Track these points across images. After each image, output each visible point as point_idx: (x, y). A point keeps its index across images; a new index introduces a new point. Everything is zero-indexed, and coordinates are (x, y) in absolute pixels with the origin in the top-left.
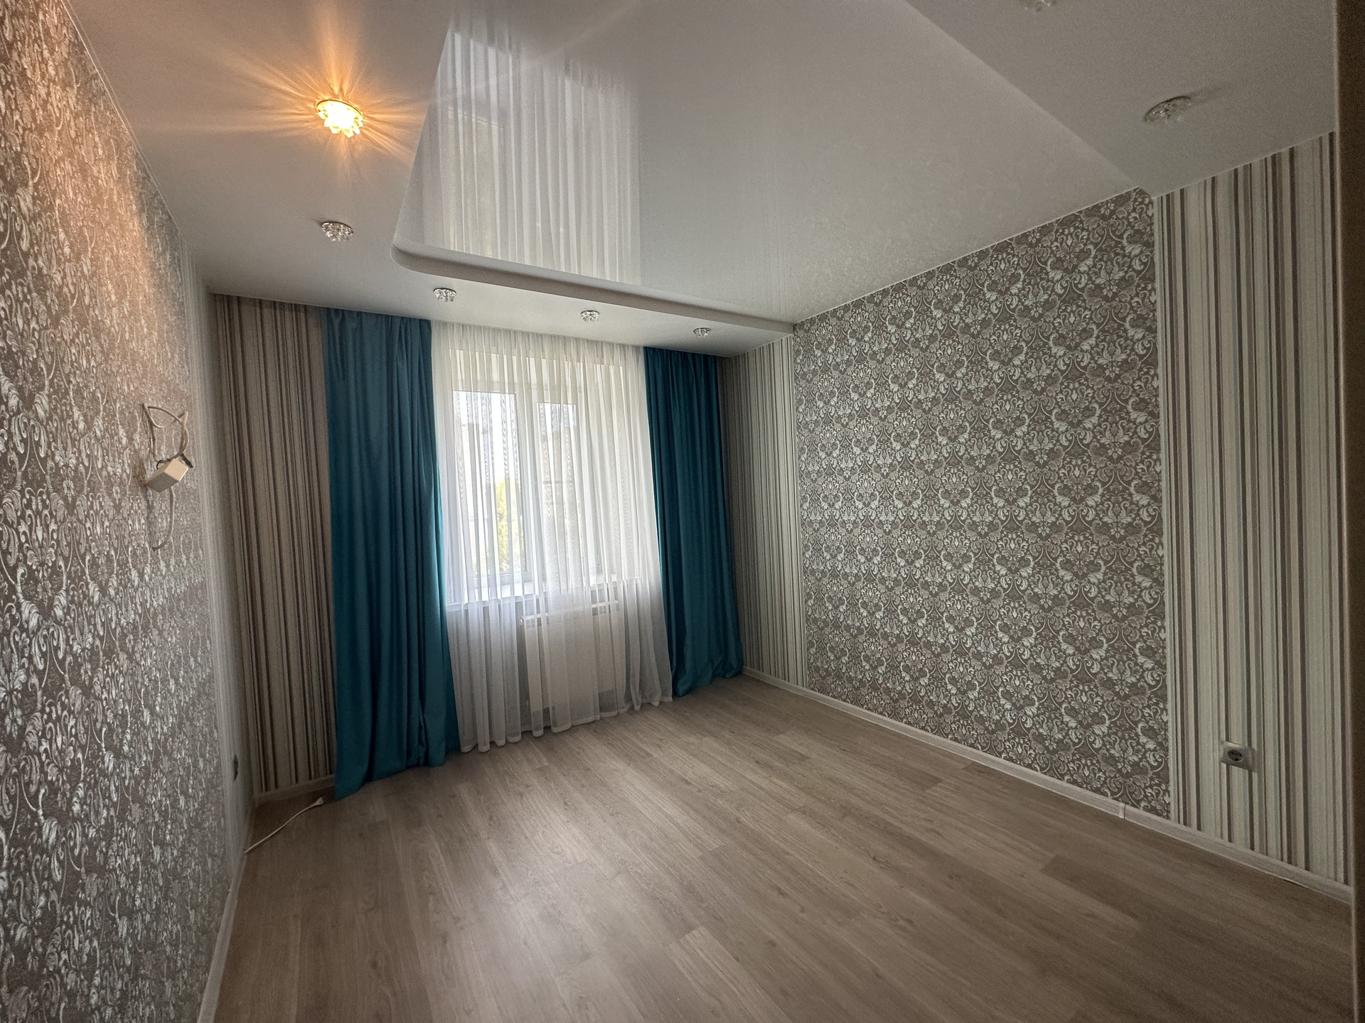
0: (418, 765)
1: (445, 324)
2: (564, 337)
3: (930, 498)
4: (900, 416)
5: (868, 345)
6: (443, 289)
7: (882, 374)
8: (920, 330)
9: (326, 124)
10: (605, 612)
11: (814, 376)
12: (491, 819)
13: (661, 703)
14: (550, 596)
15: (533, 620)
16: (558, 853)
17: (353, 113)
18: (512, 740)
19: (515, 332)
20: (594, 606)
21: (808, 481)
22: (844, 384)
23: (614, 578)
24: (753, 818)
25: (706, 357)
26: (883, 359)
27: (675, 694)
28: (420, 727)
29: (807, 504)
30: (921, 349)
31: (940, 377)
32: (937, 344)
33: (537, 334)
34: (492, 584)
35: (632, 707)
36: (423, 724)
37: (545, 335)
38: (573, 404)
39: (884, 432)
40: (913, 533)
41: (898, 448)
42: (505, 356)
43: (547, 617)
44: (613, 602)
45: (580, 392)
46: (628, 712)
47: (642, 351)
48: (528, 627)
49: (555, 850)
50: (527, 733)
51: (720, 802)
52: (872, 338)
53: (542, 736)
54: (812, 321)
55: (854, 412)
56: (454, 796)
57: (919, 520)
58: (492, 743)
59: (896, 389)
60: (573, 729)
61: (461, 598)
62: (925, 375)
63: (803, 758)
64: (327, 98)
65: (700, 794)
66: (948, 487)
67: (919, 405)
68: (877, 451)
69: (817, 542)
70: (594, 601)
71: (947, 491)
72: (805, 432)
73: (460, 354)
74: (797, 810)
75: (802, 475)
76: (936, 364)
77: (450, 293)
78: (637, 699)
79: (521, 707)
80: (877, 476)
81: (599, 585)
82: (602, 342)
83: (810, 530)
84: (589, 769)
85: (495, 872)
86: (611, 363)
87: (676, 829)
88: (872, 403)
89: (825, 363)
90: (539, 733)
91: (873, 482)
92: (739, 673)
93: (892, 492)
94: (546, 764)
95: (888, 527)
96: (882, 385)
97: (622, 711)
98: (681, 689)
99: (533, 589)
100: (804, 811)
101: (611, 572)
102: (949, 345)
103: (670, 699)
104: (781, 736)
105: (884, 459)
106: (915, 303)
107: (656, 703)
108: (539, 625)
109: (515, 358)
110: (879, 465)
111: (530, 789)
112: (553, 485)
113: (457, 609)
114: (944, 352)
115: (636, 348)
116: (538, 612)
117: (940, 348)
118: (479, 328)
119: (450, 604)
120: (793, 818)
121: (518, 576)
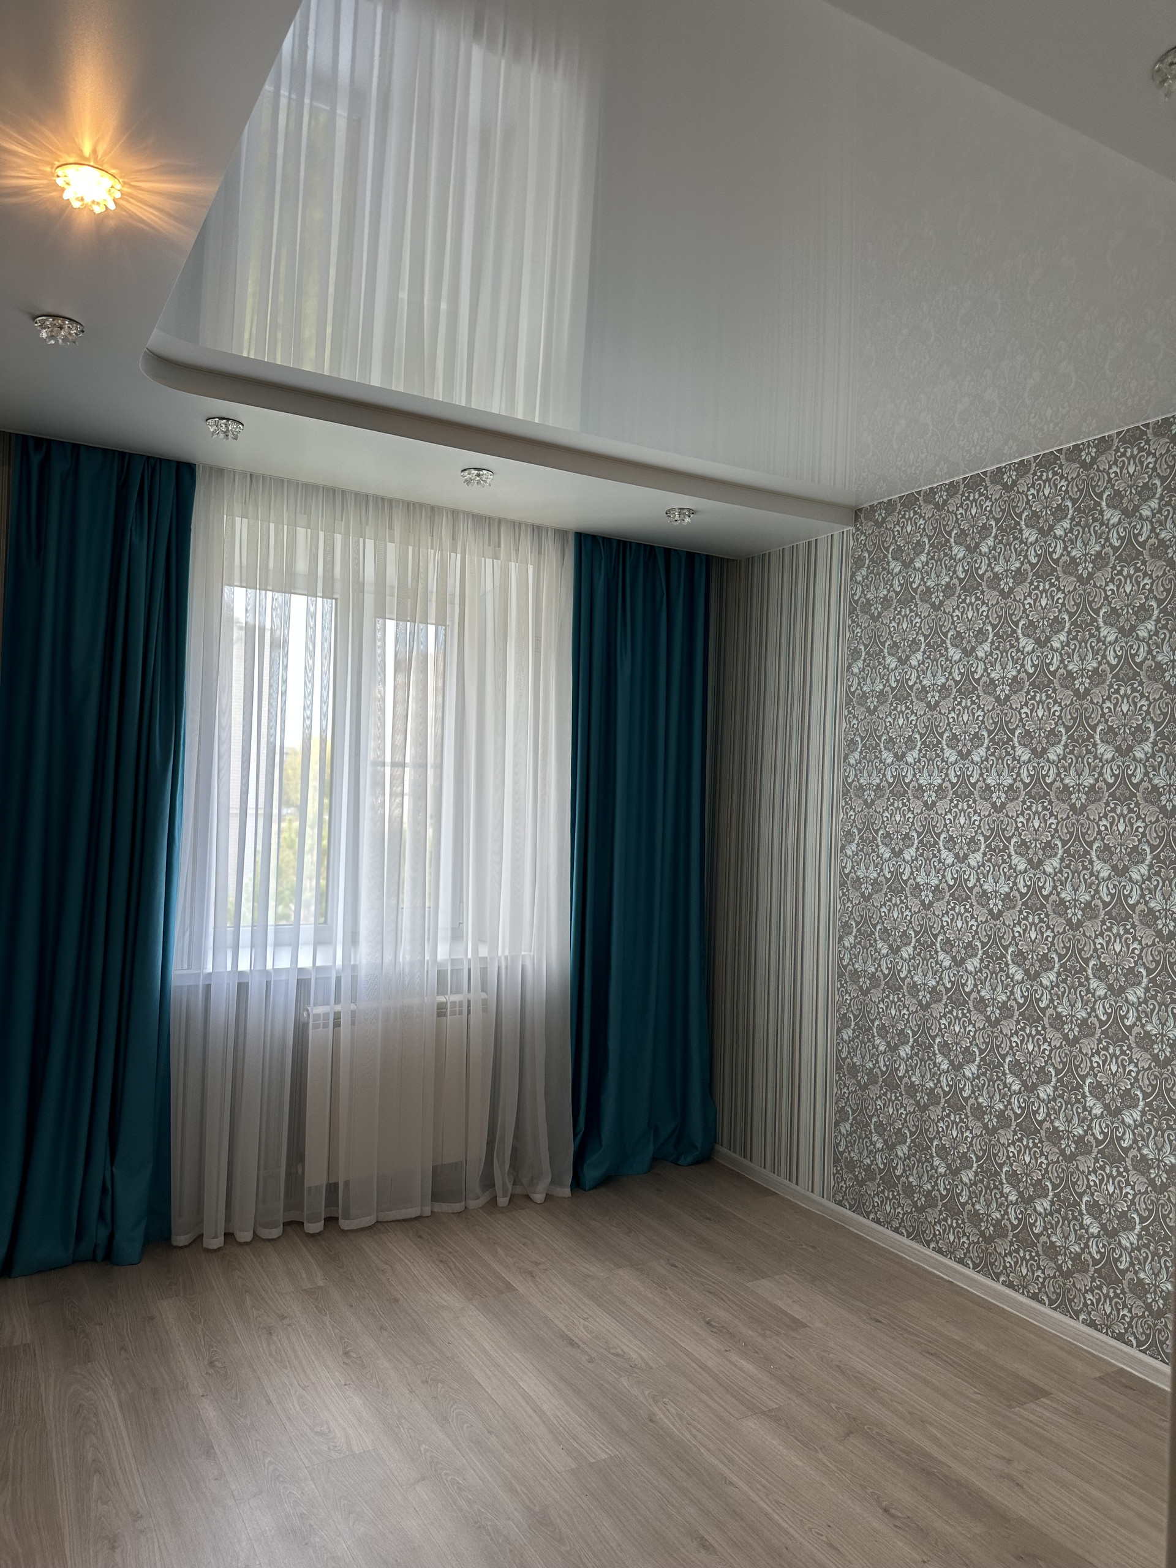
0: (94, 1259)
1: (219, 472)
2: (432, 508)
3: (1076, 858)
4: (1033, 698)
5: (985, 561)
6: (221, 418)
7: (1006, 618)
8: (1079, 543)
9: (65, 196)
10: (461, 1013)
11: (885, 609)
12: (211, 1363)
13: (548, 1197)
14: (363, 973)
15: (326, 1015)
16: (321, 1434)
17: (106, 181)
18: (265, 1233)
19: (343, 492)
20: (442, 999)
21: (857, 804)
22: (937, 630)
23: (484, 951)
24: (681, 1418)
25: (691, 556)
26: (1011, 590)
27: (577, 1183)
28: (104, 1190)
29: (854, 847)
30: (1080, 578)
31: (1109, 634)
32: (1107, 572)
33: (383, 499)
34: (259, 945)
35: (494, 1199)
36: (109, 1185)
37: (398, 501)
38: (437, 625)
39: (1002, 725)
40: (1041, 920)
41: (1025, 758)
42: (321, 534)
43: (353, 1012)
44: (476, 996)
45: (453, 603)
46: (483, 1208)
47: (571, 540)
48: (316, 1027)
49: (317, 1429)
50: (294, 1225)
51: (624, 1381)
52: (994, 549)
53: (319, 1234)
54: (890, 506)
55: (951, 682)
56: (152, 1318)
57: (1054, 897)
58: (229, 1236)
59: (1029, 648)
60: (378, 1227)
61: (201, 963)
62: (1084, 628)
63: (797, 1325)
64: (72, 160)
65: (590, 1365)
66: (1110, 841)
67: (1068, 682)
68: (987, 760)
69: (866, 919)
70: (441, 990)
71: (1107, 847)
72: (860, 712)
73: (241, 525)
74: (763, 1413)
75: (848, 790)
76: (1104, 610)
77: (232, 426)
78: (504, 1185)
79: (288, 1174)
80: (984, 807)
81: (453, 961)
82: (500, 521)
83: (854, 895)
84: (396, 1301)
85: (209, 1451)
86: (513, 557)
87: (537, 1419)
88: (986, 670)
89: (906, 586)
90: (316, 1227)
91: (976, 817)
92: (706, 1158)
93: (1009, 839)
94: (321, 1283)
95: (996, 905)
96: (1005, 637)
97: (473, 1204)
98: (591, 1174)
99: (333, 958)
100: (775, 1417)
101: (480, 938)
102: (1129, 576)
103: (567, 1192)
104: (764, 1282)
105: (999, 775)
106: (1074, 493)
107: (539, 1197)
108: (337, 1024)
109: (338, 538)
110: (988, 787)
111: (286, 1321)
112: (388, 770)
113: (191, 983)
114: (1118, 587)
115: (561, 534)
116: (337, 1001)
117: (1112, 580)
118: (280, 482)
119: (180, 971)
120: (752, 1426)
121: (307, 931)
